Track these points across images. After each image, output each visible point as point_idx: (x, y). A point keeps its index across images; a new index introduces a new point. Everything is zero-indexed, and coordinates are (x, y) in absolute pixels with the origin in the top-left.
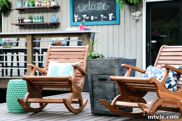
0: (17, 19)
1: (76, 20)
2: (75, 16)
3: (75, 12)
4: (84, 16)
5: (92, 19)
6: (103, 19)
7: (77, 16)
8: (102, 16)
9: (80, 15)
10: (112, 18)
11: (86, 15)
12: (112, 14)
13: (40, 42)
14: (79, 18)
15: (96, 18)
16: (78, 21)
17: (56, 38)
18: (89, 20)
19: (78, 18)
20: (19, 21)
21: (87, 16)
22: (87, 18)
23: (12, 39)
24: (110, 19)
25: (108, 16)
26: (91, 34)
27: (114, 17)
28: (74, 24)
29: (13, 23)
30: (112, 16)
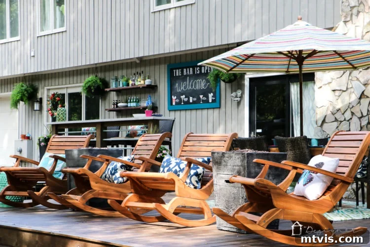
0: (112, 103)
1: (174, 104)
2: (173, 97)
3: (173, 92)
4: (183, 97)
5: (191, 101)
6: (203, 101)
7: (175, 97)
8: (201, 96)
9: (179, 96)
10: (212, 100)
11: (184, 96)
12: (212, 94)
13: (119, 132)
14: (177, 101)
15: (195, 99)
16: (176, 103)
17: (133, 126)
18: (188, 103)
19: (176, 99)
20: (114, 105)
21: (186, 97)
22: (186, 100)
23: (91, 128)
24: (210, 101)
25: (208, 97)
26: (160, 121)
27: (214, 99)
28: (172, 108)
29: (106, 108)
30: (212, 97)
